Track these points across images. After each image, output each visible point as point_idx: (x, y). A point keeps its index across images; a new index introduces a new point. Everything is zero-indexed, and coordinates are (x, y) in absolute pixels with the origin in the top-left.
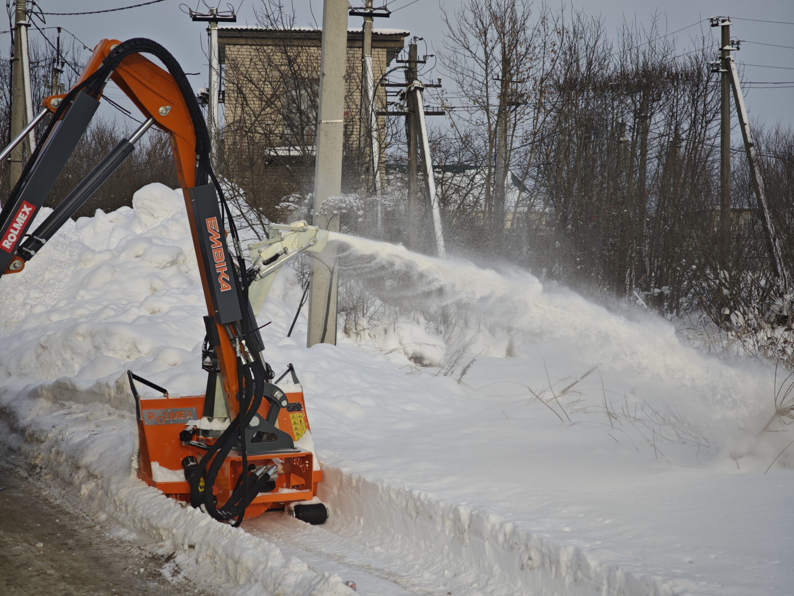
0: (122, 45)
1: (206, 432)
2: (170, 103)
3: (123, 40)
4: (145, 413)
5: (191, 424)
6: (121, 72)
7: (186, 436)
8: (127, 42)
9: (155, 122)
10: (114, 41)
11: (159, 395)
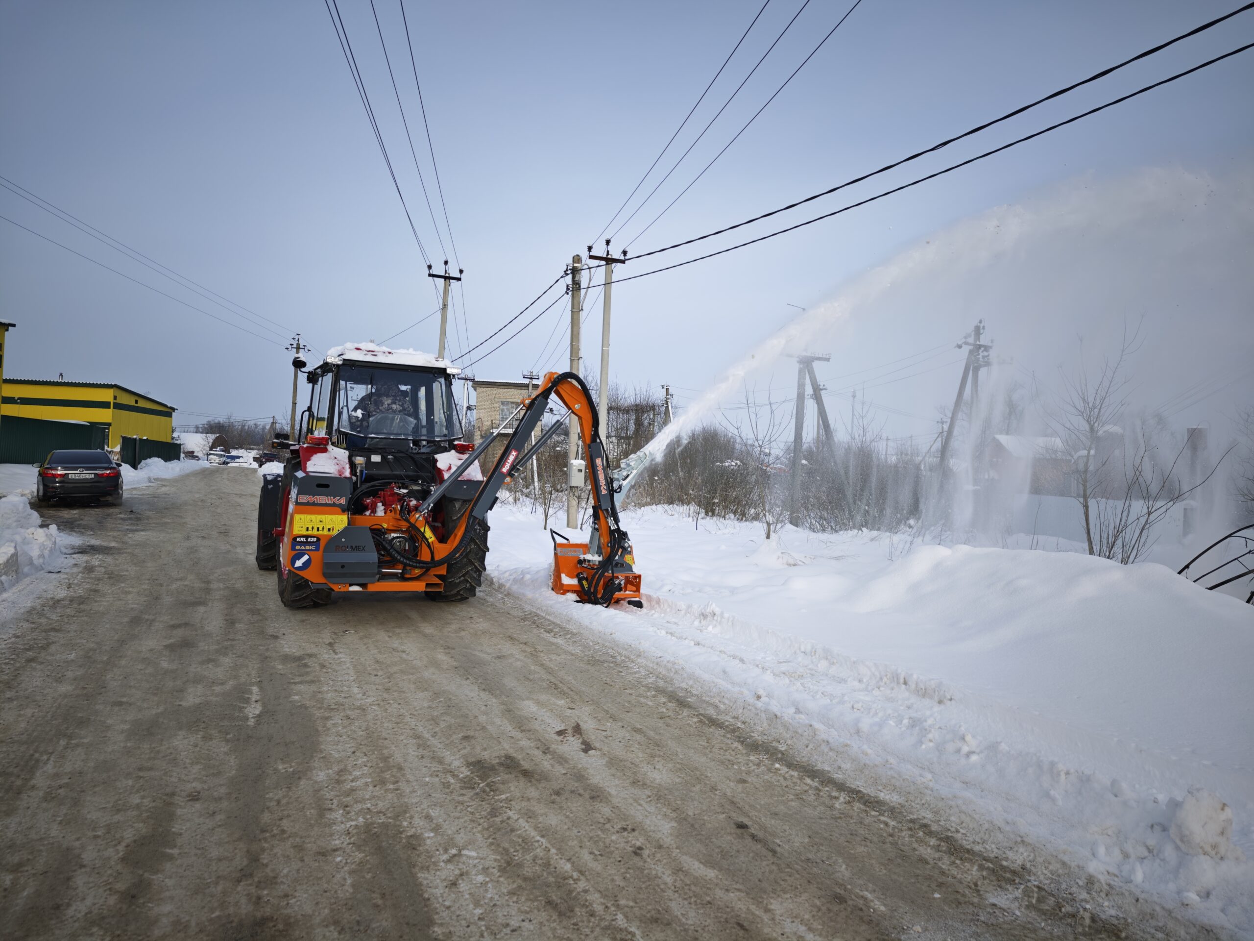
0: (560, 375)
1: (589, 561)
2: (581, 403)
3: (561, 373)
4: (558, 549)
5: (582, 557)
6: (559, 388)
7: (580, 562)
8: (563, 374)
9: (573, 412)
10: (556, 373)
11: (565, 541)
